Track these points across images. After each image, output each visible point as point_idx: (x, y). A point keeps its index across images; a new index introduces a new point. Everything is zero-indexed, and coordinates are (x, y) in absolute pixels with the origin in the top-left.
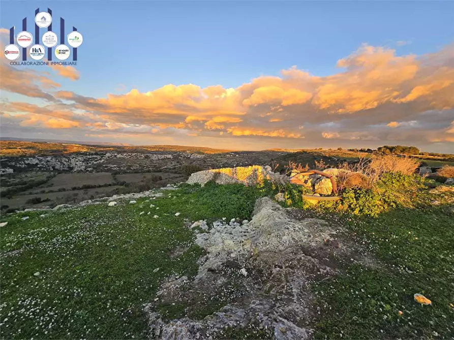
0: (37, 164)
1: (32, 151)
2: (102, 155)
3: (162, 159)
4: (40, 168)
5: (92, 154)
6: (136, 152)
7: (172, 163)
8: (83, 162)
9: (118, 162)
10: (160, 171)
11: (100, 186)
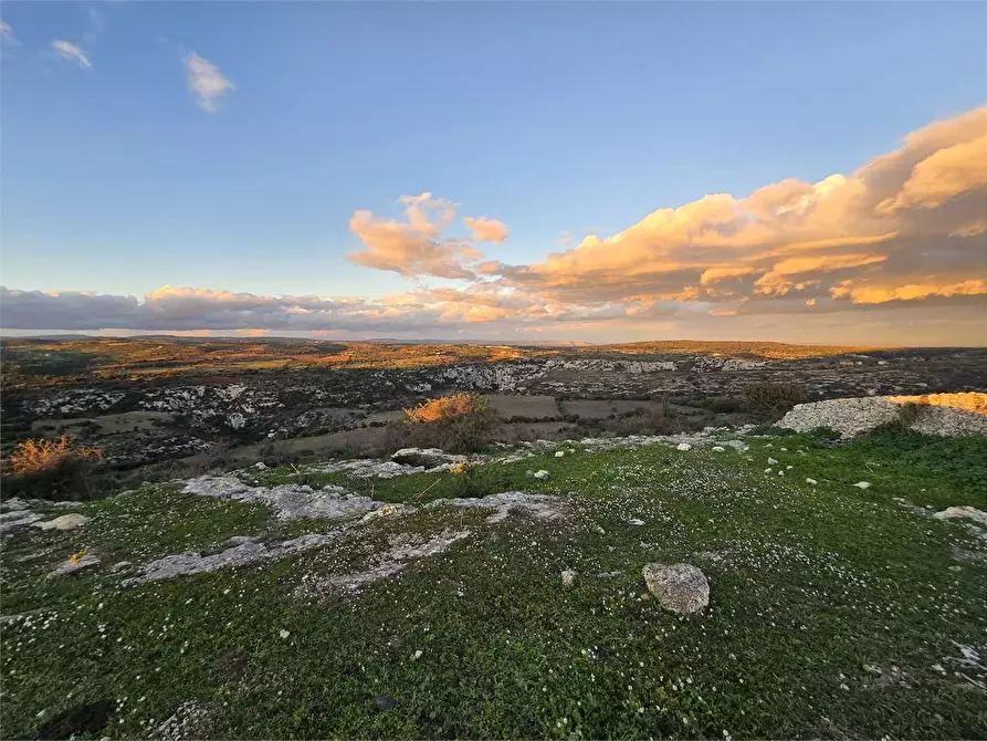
0: (456, 378)
1: (452, 359)
2: (541, 363)
3: (651, 372)
4: (459, 384)
5: (526, 363)
6: (599, 358)
7: (674, 381)
8: (512, 376)
9: (567, 376)
10: (648, 398)
11: (537, 421)
